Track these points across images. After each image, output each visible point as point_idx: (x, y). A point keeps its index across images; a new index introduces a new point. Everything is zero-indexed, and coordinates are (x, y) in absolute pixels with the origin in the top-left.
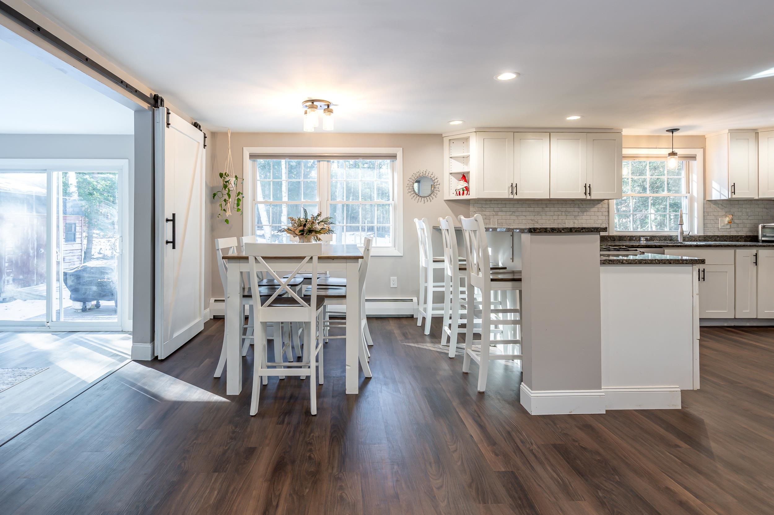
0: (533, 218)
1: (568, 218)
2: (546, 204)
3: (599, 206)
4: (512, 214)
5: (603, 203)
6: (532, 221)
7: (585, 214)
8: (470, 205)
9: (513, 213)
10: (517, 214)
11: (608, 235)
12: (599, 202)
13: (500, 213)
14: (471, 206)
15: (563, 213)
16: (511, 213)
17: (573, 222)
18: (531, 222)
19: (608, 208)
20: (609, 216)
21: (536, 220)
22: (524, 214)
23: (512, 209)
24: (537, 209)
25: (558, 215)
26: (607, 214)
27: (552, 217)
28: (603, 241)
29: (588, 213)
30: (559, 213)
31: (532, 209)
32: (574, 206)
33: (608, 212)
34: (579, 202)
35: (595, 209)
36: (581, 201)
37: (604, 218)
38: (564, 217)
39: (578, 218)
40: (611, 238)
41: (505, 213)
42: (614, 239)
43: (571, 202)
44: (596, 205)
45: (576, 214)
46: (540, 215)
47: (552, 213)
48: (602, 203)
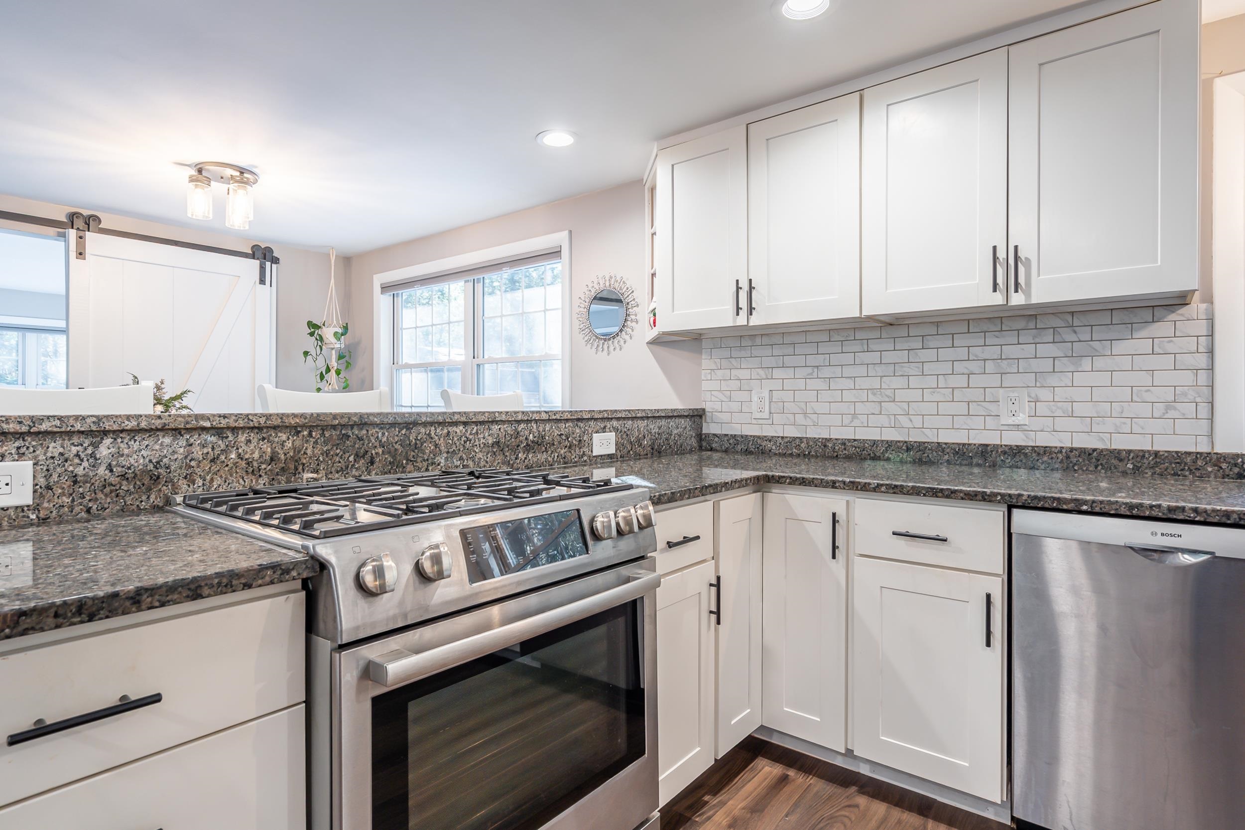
0: (875, 383)
1: (1009, 380)
2: (923, 336)
3: (1162, 329)
4: (811, 374)
5: (1182, 315)
6: (874, 394)
7: (1086, 363)
8: (702, 355)
9: (816, 370)
10: (826, 372)
11: (1204, 448)
12: (1158, 312)
13: (777, 373)
14: (703, 357)
15: (990, 366)
16: (809, 370)
17: (1029, 396)
18: (871, 397)
19: (1211, 335)
20: (1211, 368)
21: (889, 392)
22: (848, 371)
23: (811, 360)
24: (889, 357)
25: (966, 371)
26: (1202, 360)
27: (946, 380)
28: (1175, 474)
29: (1099, 362)
30: (974, 366)
31: (874, 357)
32: (1034, 337)
33: (1211, 352)
34: (1057, 322)
35: (1139, 343)
36: (1069, 318)
37: (1187, 378)
38: (995, 380)
39: (1053, 380)
40: (1224, 466)
41: (790, 373)
42: (1236, 470)
43: (1021, 324)
44: (1139, 329)
45: (1047, 365)
46: (901, 373)
47: (946, 368)
48: (1173, 317)
